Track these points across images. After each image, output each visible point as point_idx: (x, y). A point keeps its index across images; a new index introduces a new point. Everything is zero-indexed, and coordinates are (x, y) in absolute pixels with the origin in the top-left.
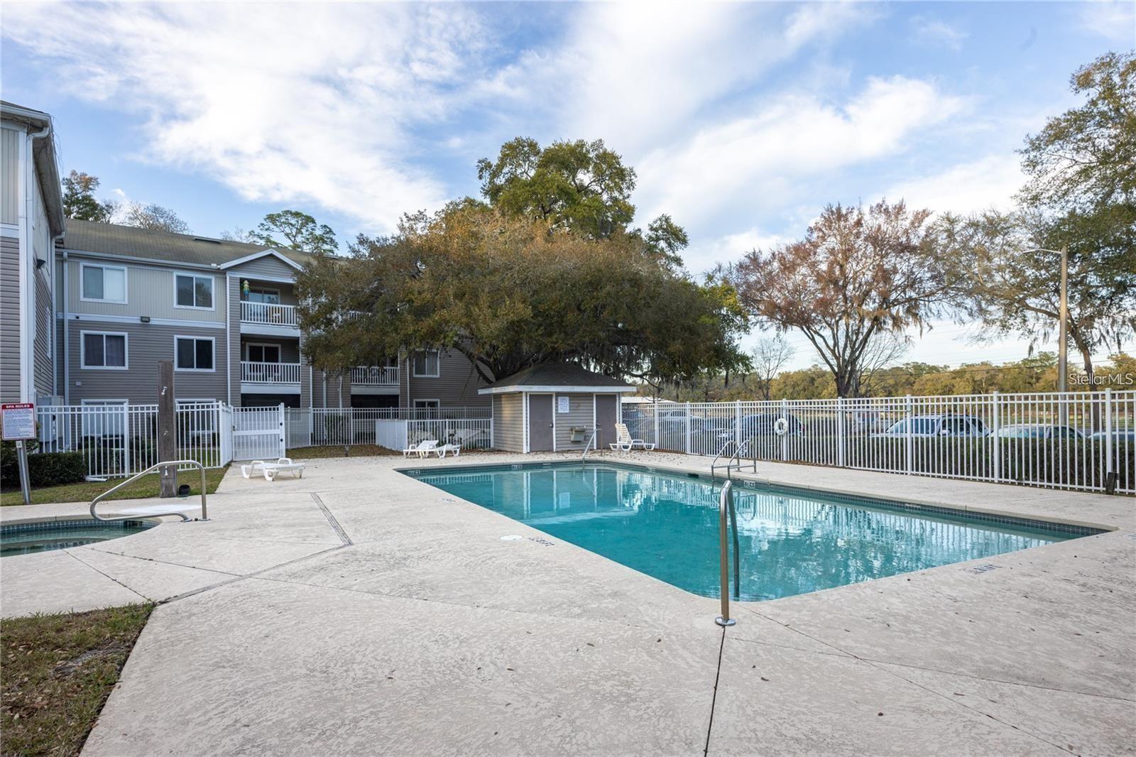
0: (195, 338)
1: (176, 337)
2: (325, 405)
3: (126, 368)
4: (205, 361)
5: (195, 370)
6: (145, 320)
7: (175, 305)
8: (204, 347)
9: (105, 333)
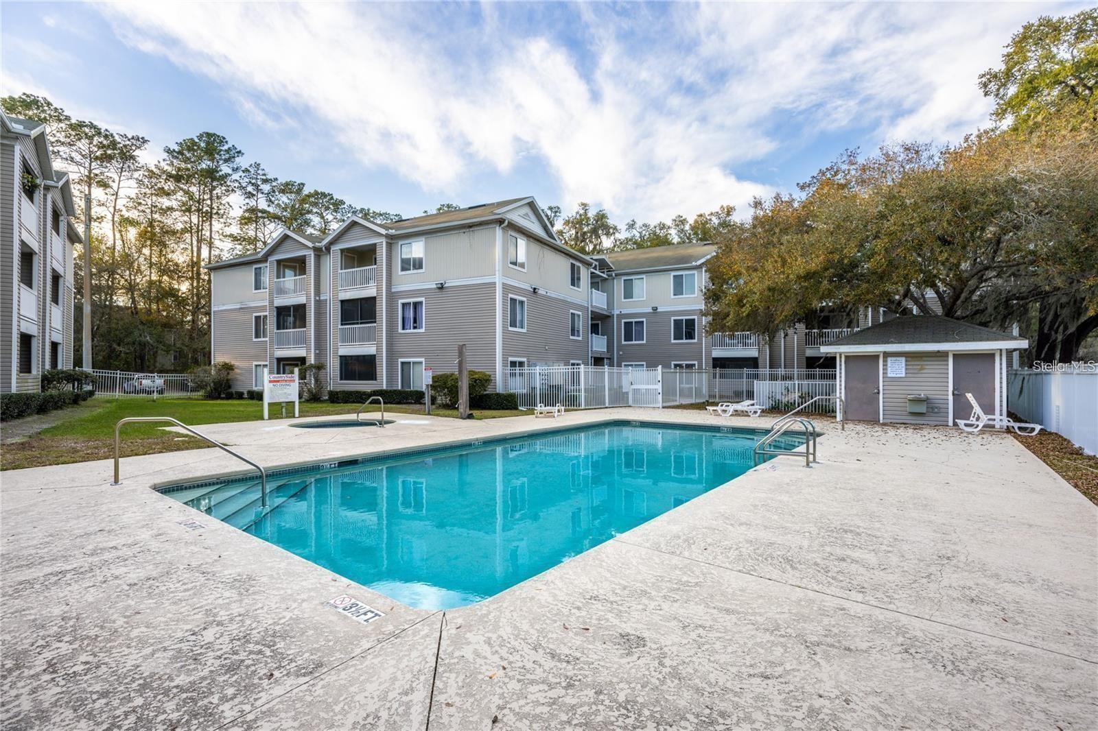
0: (684, 318)
1: (673, 318)
2: (783, 366)
3: (645, 342)
4: (690, 335)
5: (684, 341)
6: (655, 309)
7: (672, 297)
8: (690, 323)
9: (633, 320)
